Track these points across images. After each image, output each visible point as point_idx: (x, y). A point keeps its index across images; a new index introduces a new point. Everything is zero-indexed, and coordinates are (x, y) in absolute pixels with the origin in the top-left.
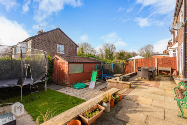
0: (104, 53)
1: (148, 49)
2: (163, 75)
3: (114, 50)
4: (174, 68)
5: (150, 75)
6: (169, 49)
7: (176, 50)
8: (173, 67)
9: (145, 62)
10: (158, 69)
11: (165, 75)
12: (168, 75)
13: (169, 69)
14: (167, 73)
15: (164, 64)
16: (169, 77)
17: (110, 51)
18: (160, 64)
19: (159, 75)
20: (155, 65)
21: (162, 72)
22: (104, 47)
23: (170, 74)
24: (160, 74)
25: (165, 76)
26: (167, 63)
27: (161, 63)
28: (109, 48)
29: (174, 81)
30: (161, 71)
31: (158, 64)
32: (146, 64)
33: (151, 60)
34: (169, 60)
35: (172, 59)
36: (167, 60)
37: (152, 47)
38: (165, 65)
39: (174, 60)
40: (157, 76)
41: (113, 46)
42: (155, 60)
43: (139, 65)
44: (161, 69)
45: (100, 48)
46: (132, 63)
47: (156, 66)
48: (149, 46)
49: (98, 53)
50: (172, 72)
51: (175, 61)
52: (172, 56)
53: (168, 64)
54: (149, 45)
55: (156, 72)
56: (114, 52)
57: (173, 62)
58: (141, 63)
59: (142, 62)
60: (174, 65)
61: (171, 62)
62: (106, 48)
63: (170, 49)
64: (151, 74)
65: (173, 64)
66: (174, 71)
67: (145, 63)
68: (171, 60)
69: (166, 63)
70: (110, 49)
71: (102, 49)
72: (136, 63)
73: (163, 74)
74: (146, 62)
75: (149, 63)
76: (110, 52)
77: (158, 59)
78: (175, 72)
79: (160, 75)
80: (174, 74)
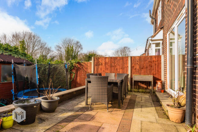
0: (65, 53)
1: (125, 53)
2: (140, 90)
3: (79, 49)
4: (157, 76)
5: (113, 93)
6: (151, 42)
7: (159, 43)
8: (156, 74)
9: (111, 64)
10: (131, 79)
11: (144, 91)
12: (148, 90)
13: (150, 78)
14: (146, 87)
15: (141, 68)
16: (149, 93)
17: (72, 50)
18: (135, 69)
19: (133, 89)
20: (127, 71)
21: (139, 84)
22: (64, 43)
23: (151, 88)
24: (135, 87)
25: (142, 92)
26: (147, 68)
27: (137, 67)
28: (72, 46)
29: (161, 105)
30: (137, 82)
31: (132, 67)
32: (113, 68)
33: (121, 61)
34: (149, 62)
35: (154, 59)
36: (147, 62)
37: (129, 50)
38: (143, 71)
39: (158, 61)
40: (131, 91)
41: (79, 44)
42: (127, 60)
43: (101, 69)
44: (137, 77)
45: (58, 45)
46: (89, 65)
47: (129, 72)
48: (125, 49)
49: (53, 53)
50: (155, 83)
51: (160, 64)
52: (155, 55)
53: (149, 68)
54: (126, 47)
55: (129, 84)
56: (79, 53)
57: (156, 64)
58: (104, 65)
59: (105, 63)
60: (158, 71)
61: (153, 64)
62: (68, 45)
63: (152, 40)
64: (115, 90)
65: (156, 69)
66: (158, 81)
67: (111, 67)
68: (154, 61)
69: (145, 67)
70: (74, 48)
71: (61, 46)
72: (96, 65)
73: (140, 87)
74: (113, 65)
75: (118, 67)
76: (73, 53)
77: (132, 59)
78: (159, 84)
79: (135, 90)
80: (158, 88)
